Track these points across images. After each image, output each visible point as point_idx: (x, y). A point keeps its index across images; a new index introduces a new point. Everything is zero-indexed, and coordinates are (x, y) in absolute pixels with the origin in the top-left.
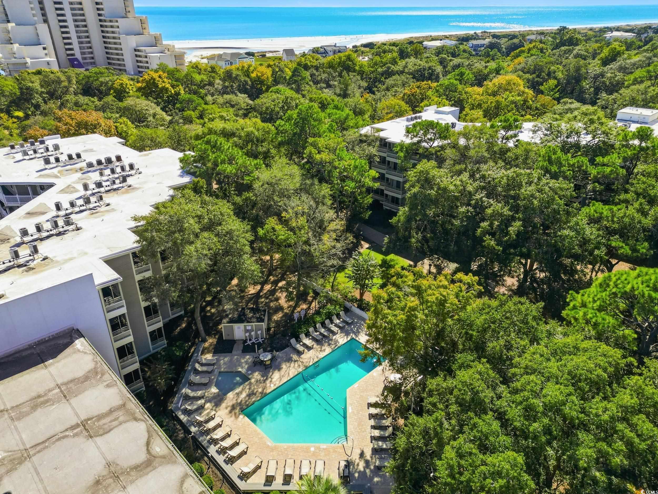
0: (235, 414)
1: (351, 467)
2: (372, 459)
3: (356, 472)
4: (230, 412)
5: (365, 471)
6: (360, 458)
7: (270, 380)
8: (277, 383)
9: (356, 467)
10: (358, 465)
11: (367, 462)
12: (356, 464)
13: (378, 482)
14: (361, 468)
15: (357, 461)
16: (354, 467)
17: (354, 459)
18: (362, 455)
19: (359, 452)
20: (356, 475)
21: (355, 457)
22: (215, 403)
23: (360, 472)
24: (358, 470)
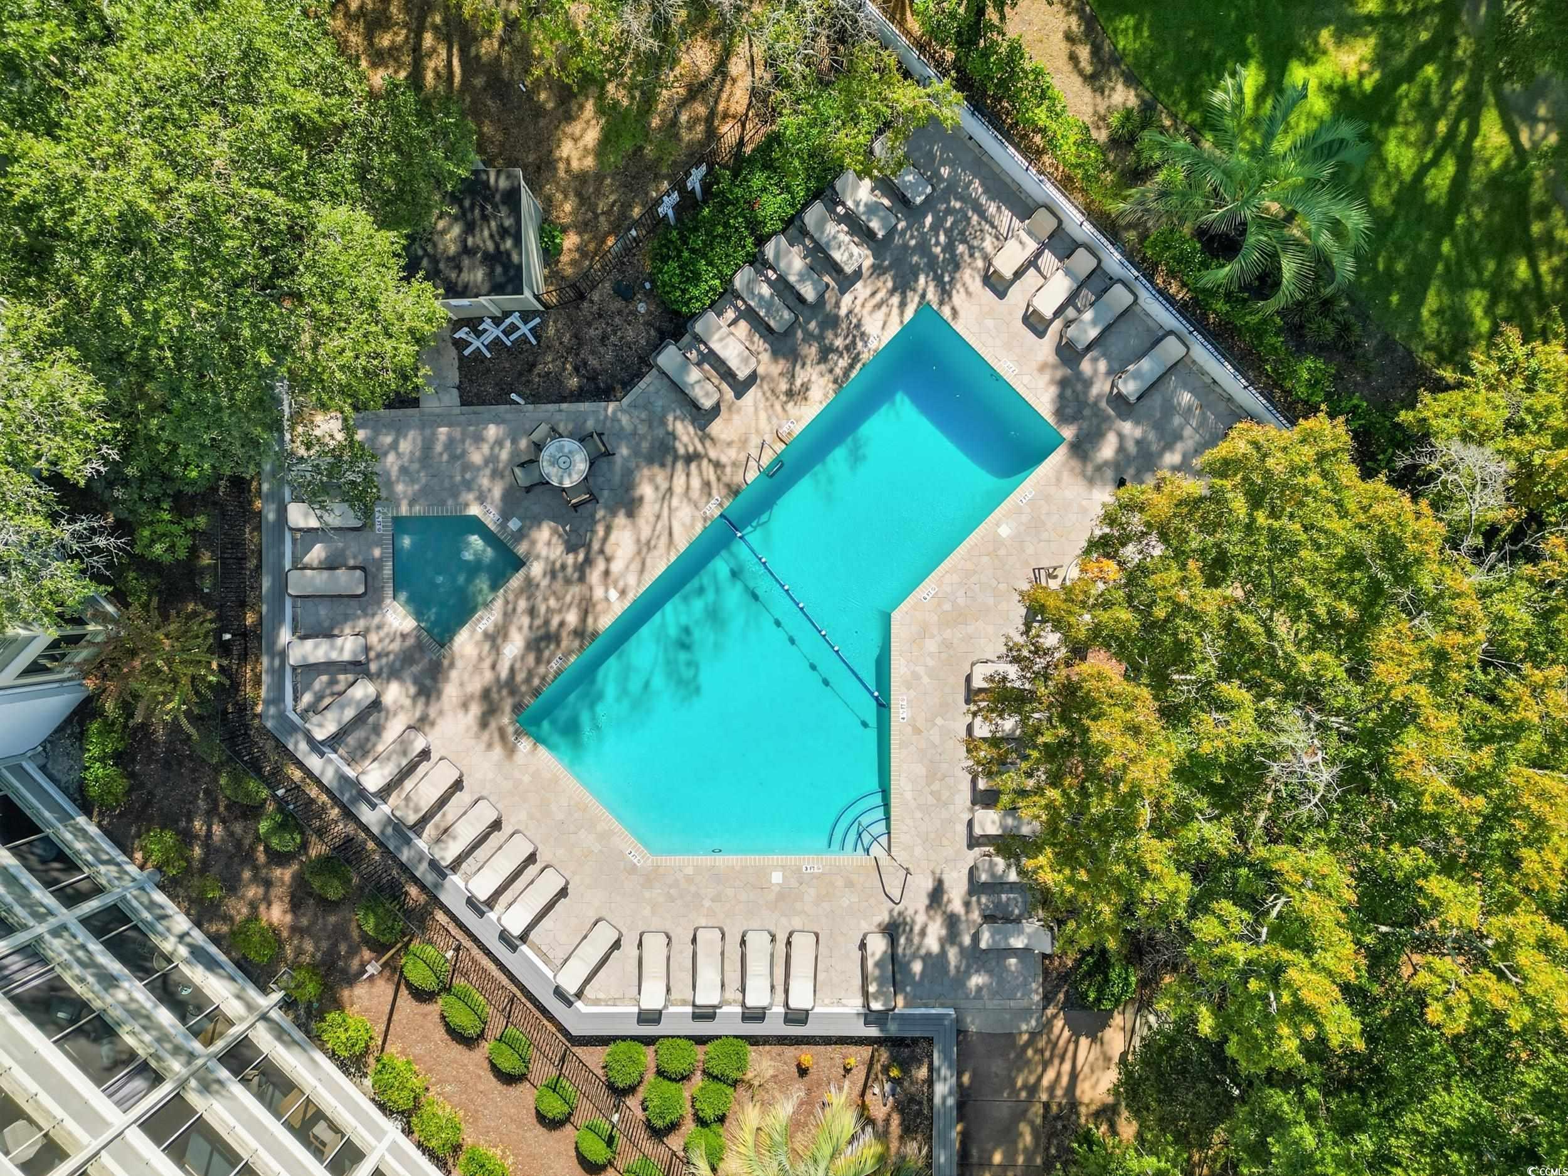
0: (502, 732)
1: (902, 940)
2: (967, 912)
3: (915, 956)
4: (484, 724)
5: (943, 953)
6: (929, 907)
7: (601, 565)
8: (632, 580)
9: (916, 940)
10: (923, 933)
11: (952, 922)
12: (917, 929)
13: (979, 989)
14: (932, 944)
15: (921, 919)
16: (909, 940)
17: (910, 912)
18: (937, 895)
19: (929, 885)
20: (917, 967)
21: (915, 904)
22: (416, 681)
23: (927, 958)
24: (923, 952)
